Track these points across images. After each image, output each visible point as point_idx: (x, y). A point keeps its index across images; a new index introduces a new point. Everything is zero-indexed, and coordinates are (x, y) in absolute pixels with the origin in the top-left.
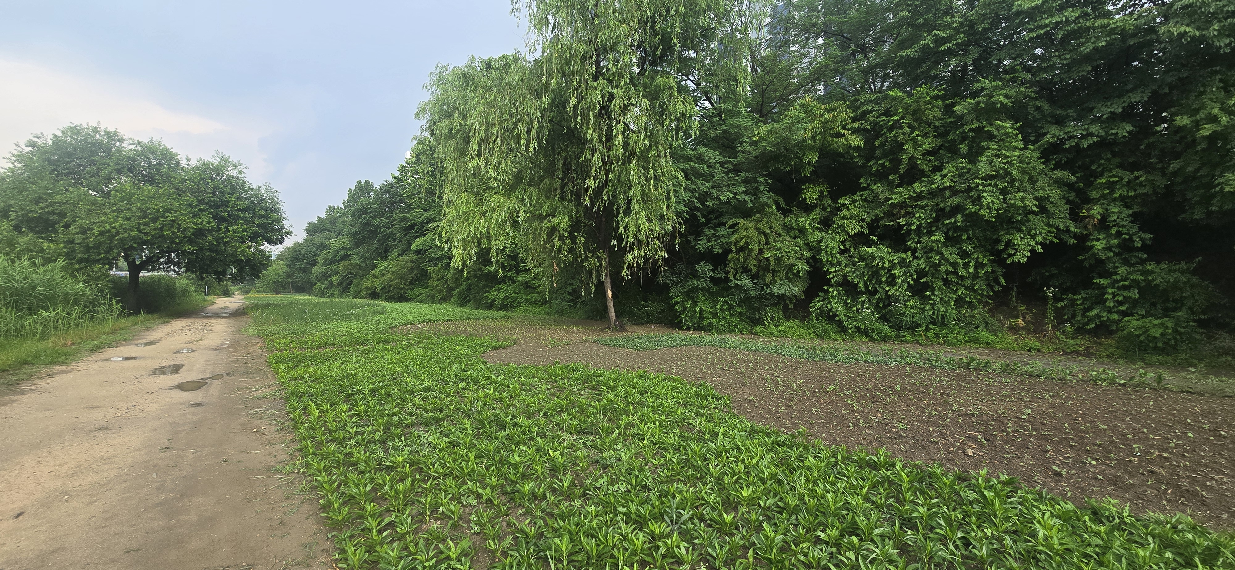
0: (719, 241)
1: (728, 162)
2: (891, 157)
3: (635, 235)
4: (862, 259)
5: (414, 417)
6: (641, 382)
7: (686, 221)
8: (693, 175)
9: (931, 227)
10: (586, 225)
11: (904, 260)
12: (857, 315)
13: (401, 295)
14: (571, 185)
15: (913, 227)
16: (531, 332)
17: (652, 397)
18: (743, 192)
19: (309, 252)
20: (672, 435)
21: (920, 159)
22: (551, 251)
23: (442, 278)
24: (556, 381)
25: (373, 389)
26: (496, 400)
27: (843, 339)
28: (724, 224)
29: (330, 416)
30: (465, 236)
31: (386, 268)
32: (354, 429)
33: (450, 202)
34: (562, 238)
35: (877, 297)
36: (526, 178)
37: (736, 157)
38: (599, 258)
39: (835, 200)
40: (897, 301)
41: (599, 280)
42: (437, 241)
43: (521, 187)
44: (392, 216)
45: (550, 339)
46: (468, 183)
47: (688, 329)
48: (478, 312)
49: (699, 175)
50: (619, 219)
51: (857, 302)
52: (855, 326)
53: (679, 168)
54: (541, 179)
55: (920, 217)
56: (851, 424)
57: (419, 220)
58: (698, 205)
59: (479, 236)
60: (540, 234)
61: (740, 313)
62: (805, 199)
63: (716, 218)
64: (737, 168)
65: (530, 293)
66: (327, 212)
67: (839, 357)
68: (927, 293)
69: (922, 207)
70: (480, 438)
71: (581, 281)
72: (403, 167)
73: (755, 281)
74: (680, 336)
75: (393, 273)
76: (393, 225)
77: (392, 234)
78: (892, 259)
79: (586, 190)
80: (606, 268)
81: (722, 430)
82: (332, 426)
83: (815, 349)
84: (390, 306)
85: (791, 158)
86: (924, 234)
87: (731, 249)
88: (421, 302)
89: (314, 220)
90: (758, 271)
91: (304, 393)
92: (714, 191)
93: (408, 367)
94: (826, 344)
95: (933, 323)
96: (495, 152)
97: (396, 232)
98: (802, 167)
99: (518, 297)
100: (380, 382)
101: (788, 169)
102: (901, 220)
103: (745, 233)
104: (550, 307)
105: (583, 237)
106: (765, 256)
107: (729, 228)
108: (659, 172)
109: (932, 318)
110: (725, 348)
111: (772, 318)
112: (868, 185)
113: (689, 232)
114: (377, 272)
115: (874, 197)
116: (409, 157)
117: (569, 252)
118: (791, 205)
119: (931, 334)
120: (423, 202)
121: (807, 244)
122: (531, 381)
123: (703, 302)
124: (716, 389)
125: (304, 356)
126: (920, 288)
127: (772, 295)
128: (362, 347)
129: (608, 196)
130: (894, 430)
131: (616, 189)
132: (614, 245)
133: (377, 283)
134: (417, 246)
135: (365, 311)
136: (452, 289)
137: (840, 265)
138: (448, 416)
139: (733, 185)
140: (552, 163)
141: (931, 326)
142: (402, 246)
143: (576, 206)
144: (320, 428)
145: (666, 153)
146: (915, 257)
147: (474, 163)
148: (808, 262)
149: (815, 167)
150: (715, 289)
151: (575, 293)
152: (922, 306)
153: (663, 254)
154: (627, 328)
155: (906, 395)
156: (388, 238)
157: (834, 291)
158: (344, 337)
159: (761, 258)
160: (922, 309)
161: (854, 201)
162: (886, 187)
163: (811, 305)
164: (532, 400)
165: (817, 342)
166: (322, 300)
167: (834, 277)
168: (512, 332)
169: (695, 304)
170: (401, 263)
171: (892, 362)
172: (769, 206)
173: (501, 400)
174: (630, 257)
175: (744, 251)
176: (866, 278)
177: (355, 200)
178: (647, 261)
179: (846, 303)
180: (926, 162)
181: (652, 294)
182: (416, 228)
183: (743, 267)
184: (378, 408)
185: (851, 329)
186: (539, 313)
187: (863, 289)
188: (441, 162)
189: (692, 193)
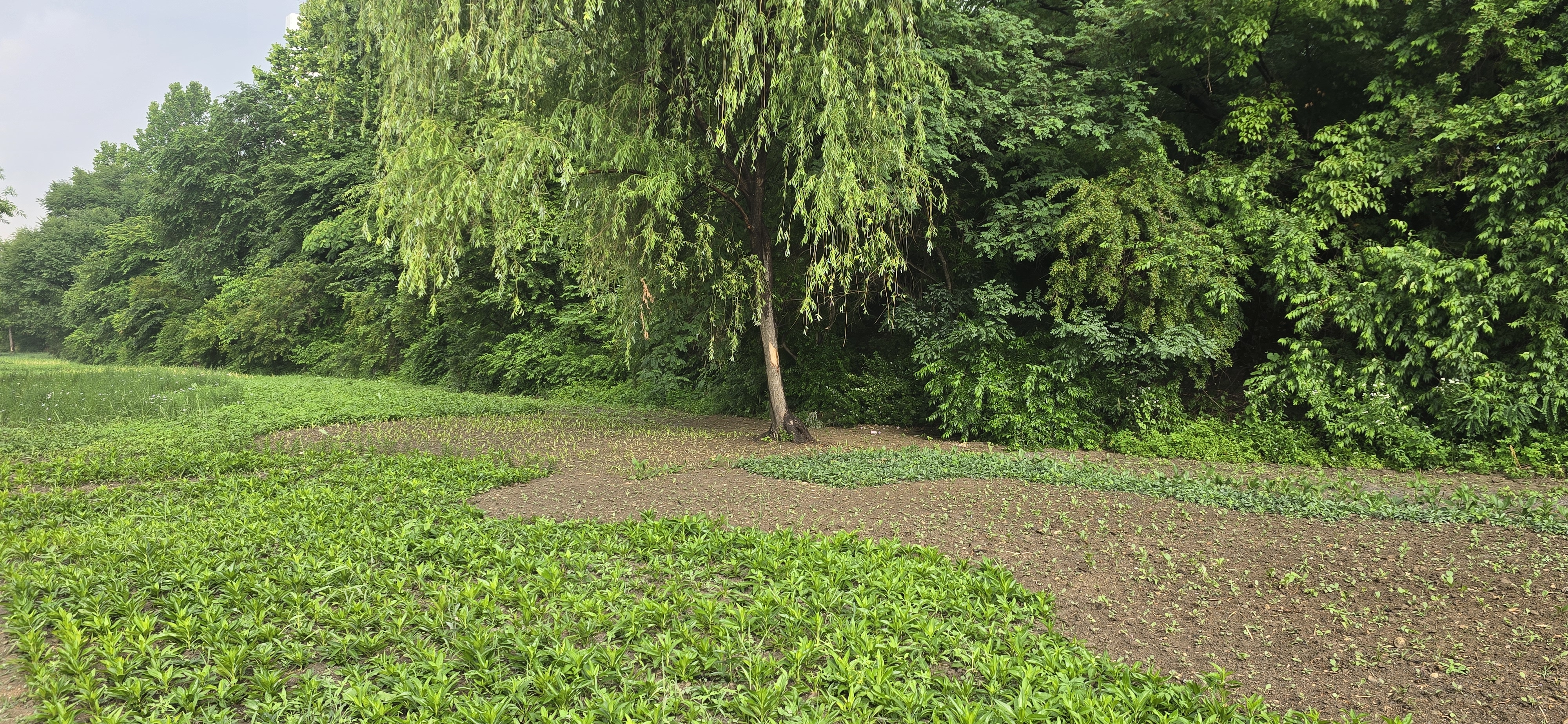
0: (1030, 232)
1: (1053, 44)
2: (1442, 32)
3: (831, 219)
4: (1370, 273)
5: (311, 644)
6: (845, 559)
7: (951, 186)
8: (970, 76)
9: (1537, 197)
10: (719, 194)
11: (1471, 275)
12: (1356, 405)
13: (280, 358)
14: (681, 100)
15: (1494, 198)
16: (588, 444)
17: (868, 595)
18: (1089, 116)
19: (56, 255)
20: (912, 684)
21: (1512, 36)
22: (637, 256)
23: (378, 317)
24: (646, 559)
25: (212, 579)
26: (505, 604)
27: (1325, 464)
28: (1041, 192)
29: (111, 643)
30: (432, 219)
31: (243, 293)
32: (169, 674)
33: (395, 137)
34: (661, 226)
35: (1405, 363)
36: (577, 84)
37: (1072, 32)
38: (748, 273)
39: (1307, 134)
40: (1453, 372)
41: (749, 324)
42: (365, 229)
43: (565, 103)
44: (255, 170)
45: (634, 461)
46: (438, 93)
47: (957, 437)
48: (465, 399)
49: (984, 76)
50: (793, 182)
51: (1358, 375)
52: (1352, 432)
53: (937, 60)
54: (613, 85)
55: (1510, 173)
56: (1333, 662)
57: (322, 179)
58: (981, 147)
59: (465, 218)
60: (610, 215)
61: (1080, 402)
62: (1236, 131)
63: (1023, 178)
64: (1074, 58)
65: (589, 353)
66: (97, 160)
67: (1312, 506)
68: (1526, 355)
69: (1516, 151)
70: (466, 692)
71: (707, 325)
72: (281, 52)
73: (1116, 325)
74: (937, 453)
75: (259, 305)
76: (257, 191)
77: (258, 212)
78: (1441, 272)
79: (719, 111)
80: (764, 297)
81: (1030, 673)
82: (115, 667)
83: (1255, 485)
84: (254, 382)
85: (1204, 35)
86: (1519, 214)
87: (1057, 250)
88: (328, 373)
89: (67, 178)
90: (1122, 303)
91: (46, 590)
92: (1020, 115)
93: (295, 527)
94: (1283, 474)
95: (1540, 425)
96: (503, 18)
97: (266, 207)
98: (1228, 55)
99: (559, 362)
100: (228, 563)
101: (1196, 59)
102: (1465, 181)
103: (1091, 213)
104: (636, 385)
105: (712, 223)
106: (1139, 266)
107: (1055, 200)
108: (890, 70)
109: (1537, 414)
110: (1041, 482)
111: (1155, 414)
112: (1388, 98)
113: (958, 212)
114: (219, 302)
115: (1401, 127)
116: (294, 27)
117: (679, 259)
118: (1203, 146)
119: (1533, 452)
120: (331, 136)
121: (1239, 239)
122: (588, 557)
123: (992, 375)
124: (1019, 578)
125: (46, 504)
126: (1508, 342)
127: (1154, 358)
128: (184, 483)
129: (770, 127)
130: (1435, 675)
131: (788, 109)
132: (784, 243)
133: (221, 330)
134: (318, 241)
135: (192, 395)
136: (399, 344)
137: (1318, 289)
138: (391, 642)
139: (1065, 99)
140: (638, 47)
141: (1535, 433)
142: (280, 241)
143: (695, 151)
144: (87, 671)
145: (905, 23)
146: (1497, 270)
147: (453, 43)
148: (1241, 282)
149: (1260, 54)
150: (1020, 344)
151: (694, 353)
152: (1514, 385)
153: (897, 262)
154: (812, 433)
155: (1468, 595)
156: (247, 221)
157: (1302, 349)
158: (143, 458)
159: (1129, 271)
160: (1512, 392)
161: (1353, 137)
162: (1429, 101)
163: (1247, 382)
164: (589, 602)
165: (1261, 469)
166: (87, 369)
167: (1302, 316)
168: (546, 445)
169: (973, 378)
170: (280, 282)
171: (1437, 518)
172: (1150, 150)
173: (515, 603)
174: (819, 270)
175: (1089, 255)
176: (1379, 319)
177: (165, 130)
178: (858, 280)
179: (1331, 378)
180: (1526, 43)
181: (871, 357)
182: (314, 197)
183: (1085, 292)
184: (224, 623)
185: (1342, 438)
186: (609, 400)
187: (1372, 345)
188: (374, 41)
189: (968, 118)
